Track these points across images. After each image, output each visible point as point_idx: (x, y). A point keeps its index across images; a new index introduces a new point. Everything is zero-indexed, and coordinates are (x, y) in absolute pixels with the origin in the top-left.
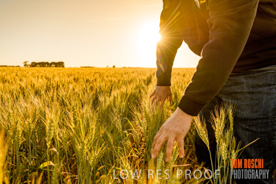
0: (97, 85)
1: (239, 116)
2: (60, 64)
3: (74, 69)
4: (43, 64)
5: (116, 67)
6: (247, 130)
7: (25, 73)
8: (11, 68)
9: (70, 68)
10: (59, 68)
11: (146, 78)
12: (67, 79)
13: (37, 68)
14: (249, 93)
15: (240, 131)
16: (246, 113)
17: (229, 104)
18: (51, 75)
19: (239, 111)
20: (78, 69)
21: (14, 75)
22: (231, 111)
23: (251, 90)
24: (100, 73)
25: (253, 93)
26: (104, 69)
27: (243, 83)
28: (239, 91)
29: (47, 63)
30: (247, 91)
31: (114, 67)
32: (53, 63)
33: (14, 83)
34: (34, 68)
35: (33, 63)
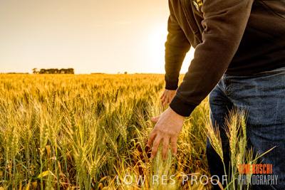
0: (103, 91)
1: (252, 122)
2: (70, 71)
3: (84, 76)
4: (52, 71)
5: (128, 73)
7: (33, 79)
8: (19, 75)
9: (79, 75)
10: (68, 75)
11: (157, 85)
12: (74, 85)
13: (47, 75)
14: (261, 97)
15: (253, 139)
16: (258, 120)
17: (240, 109)
18: (59, 82)
19: (251, 117)
20: (88, 75)
21: (21, 81)
23: (264, 94)
24: (110, 79)
25: (265, 96)
26: (115, 75)
27: (254, 86)
28: (250, 95)
29: (57, 70)
30: (258, 94)
31: (126, 73)
32: (63, 70)
33: (19, 89)
34: (43, 75)
35: (42, 70)
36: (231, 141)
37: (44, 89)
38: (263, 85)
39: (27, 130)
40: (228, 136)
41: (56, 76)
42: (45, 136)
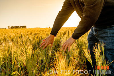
0: (39, 36)
1: (107, 48)
2: (25, 27)
4: (16, 27)
6: (111, 54)
7: (8, 31)
8: (2, 29)
10: (24, 29)
11: (64, 32)
12: (27, 33)
13: (14, 29)
14: (111, 36)
16: (109, 47)
17: (102, 42)
18: (20, 32)
20: (32, 29)
21: (3, 32)
22: (103, 46)
23: (112, 35)
24: (42, 30)
25: (112, 36)
26: (44, 28)
27: (108, 32)
28: (106, 36)
29: (19, 27)
30: (110, 36)
31: (50, 27)
32: (21, 26)
33: (2, 36)
35: (12, 27)
36: (96, 57)
37: (13, 35)
38: (111, 31)
39: (6, 54)
40: (95, 54)
41: (19, 29)
42: (14, 56)
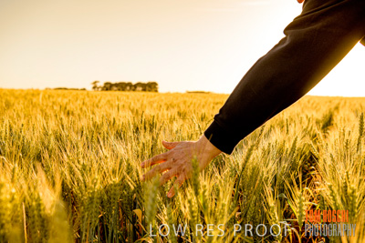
2: (151, 87)
3: (176, 95)
4: (122, 86)
7: (96, 101)
8: (74, 92)
9: (168, 94)
13: (115, 93)
18: (138, 105)
20: (183, 95)
29: (130, 84)
32: (139, 84)
34: (108, 92)
35: (106, 84)
